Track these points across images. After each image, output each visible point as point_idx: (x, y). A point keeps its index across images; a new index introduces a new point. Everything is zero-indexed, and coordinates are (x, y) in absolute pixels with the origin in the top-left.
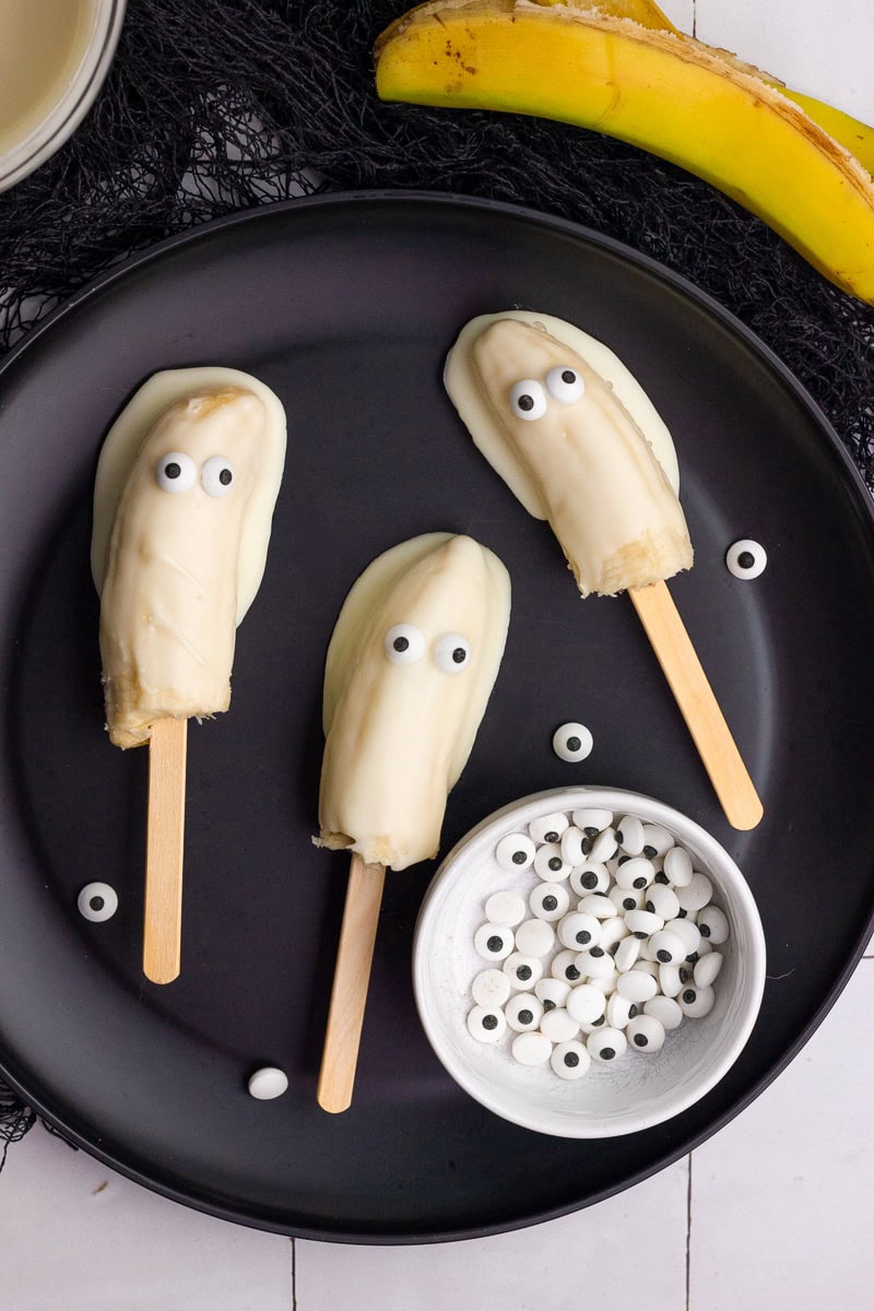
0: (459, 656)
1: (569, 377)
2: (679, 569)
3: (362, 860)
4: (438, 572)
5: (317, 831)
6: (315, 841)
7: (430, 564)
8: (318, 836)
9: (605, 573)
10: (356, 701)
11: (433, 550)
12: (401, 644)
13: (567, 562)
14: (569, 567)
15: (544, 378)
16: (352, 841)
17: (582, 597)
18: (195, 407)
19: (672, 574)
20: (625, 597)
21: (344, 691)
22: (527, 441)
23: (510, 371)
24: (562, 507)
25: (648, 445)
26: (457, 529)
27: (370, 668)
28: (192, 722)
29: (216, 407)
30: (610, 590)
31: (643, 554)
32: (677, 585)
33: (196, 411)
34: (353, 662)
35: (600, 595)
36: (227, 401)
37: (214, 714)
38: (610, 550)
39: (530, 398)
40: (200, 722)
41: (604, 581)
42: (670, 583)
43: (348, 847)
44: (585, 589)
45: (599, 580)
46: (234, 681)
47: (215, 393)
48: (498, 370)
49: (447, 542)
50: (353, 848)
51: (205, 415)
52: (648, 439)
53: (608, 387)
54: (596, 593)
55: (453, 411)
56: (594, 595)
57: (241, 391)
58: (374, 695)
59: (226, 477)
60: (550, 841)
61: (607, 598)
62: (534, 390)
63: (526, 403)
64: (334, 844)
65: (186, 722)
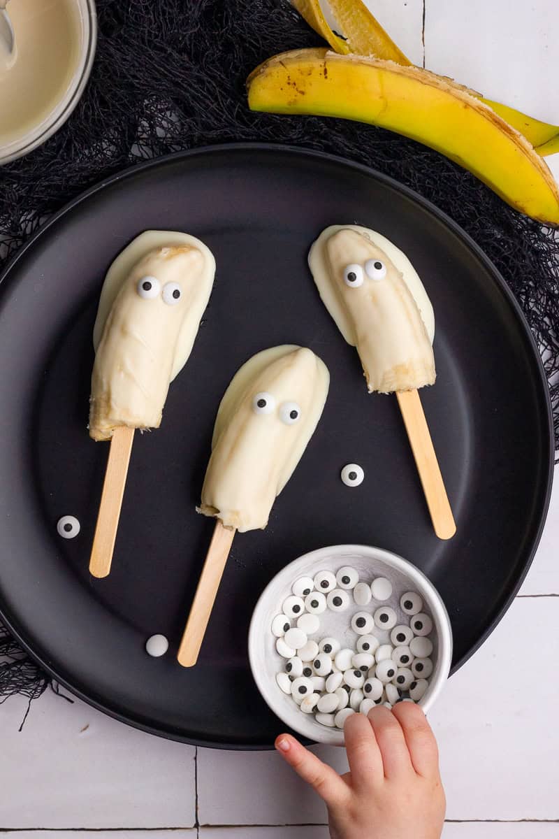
0: (294, 415)
1: (378, 266)
2: (426, 384)
3: (222, 523)
4: (289, 366)
5: (199, 503)
6: (197, 509)
7: (285, 361)
8: (199, 507)
9: (384, 380)
10: (232, 433)
11: (289, 354)
12: (262, 403)
13: (363, 372)
14: (364, 374)
15: (364, 265)
16: (218, 512)
17: (369, 392)
18: (165, 252)
19: (422, 386)
20: (393, 397)
21: (226, 426)
22: (350, 298)
23: (345, 258)
24: (365, 339)
25: (419, 312)
26: (303, 344)
27: (242, 414)
28: (137, 431)
29: (176, 255)
30: (385, 390)
31: (407, 372)
32: (423, 392)
33: (165, 255)
34: (233, 411)
35: (379, 392)
36: (184, 251)
37: (151, 428)
38: (388, 367)
39: (354, 274)
40: (142, 432)
41: (382, 384)
42: (420, 391)
43: (216, 515)
44: (371, 388)
45: (380, 382)
46: (164, 411)
47: (177, 246)
48: (339, 257)
49: (296, 351)
50: (218, 515)
51: (170, 257)
52: (419, 307)
53: (401, 275)
54: (377, 391)
55: (310, 277)
56: (376, 392)
57: (192, 248)
58: (242, 430)
59: (176, 294)
61: (383, 395)
62: (358, 271)
63: (352, 277)
64: (208, 513)
65: (134, 431)
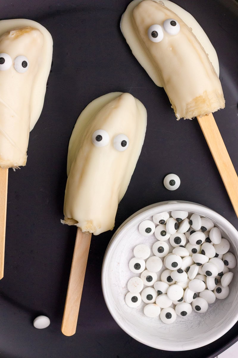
0: (124, 144)
1: (173, 23)
2: (219, 108)
3: (81, 230)
4: (116, 107)
5: (63, 217)
6: (62, 222)
7: (112, 105)
8: (63, 219)
9: (187, 109)
10: (80, 162)
11: (114, 99)
12: (99, 138)
13: (171, 105)
14: (172, 107)
15: (163, 24)
16: (77, 222)
17: (177, 120)
18: (12, 34)
19: (216, 110)
20: (195, 121)
21: (75, 159)
22: (155, 52)
23: (148, 21)
24: (169, 81)
25: (207, 55)
26: (124, 91)
27: (86, 148)
28: (11, 170)
29: (21, 35)
30: (190, 117)
31: (204, 101)
32: (217, 115)
33: (13, 36)
34: (79, 147)
35: (185, 119)
36: (27, 32)
37: (19, 167)
38: (189, 99)
39: (156, 32)
40: (15, 170)
41: (187, 113)
42: (215, 114)
43: (75, 225)
44: (179, 116)
45: (184, 112)
46: (28, 153)
47: (22, 29)
48: (143, 21)
49: (120, 96)
50: (77, 225)
51: (17, 37)
52: (207, 53)
53: (190, 30)
54: (183, 118)
55: (124, 40)
56: (182, 119)
57: (33, 29)
58: (87, 159)
59: (25, 64)
60: (162, 223)
61: (188, 120)
62: (158, 29)
63: (155, 35)
64: (70, 223)
65: (8, 170)
